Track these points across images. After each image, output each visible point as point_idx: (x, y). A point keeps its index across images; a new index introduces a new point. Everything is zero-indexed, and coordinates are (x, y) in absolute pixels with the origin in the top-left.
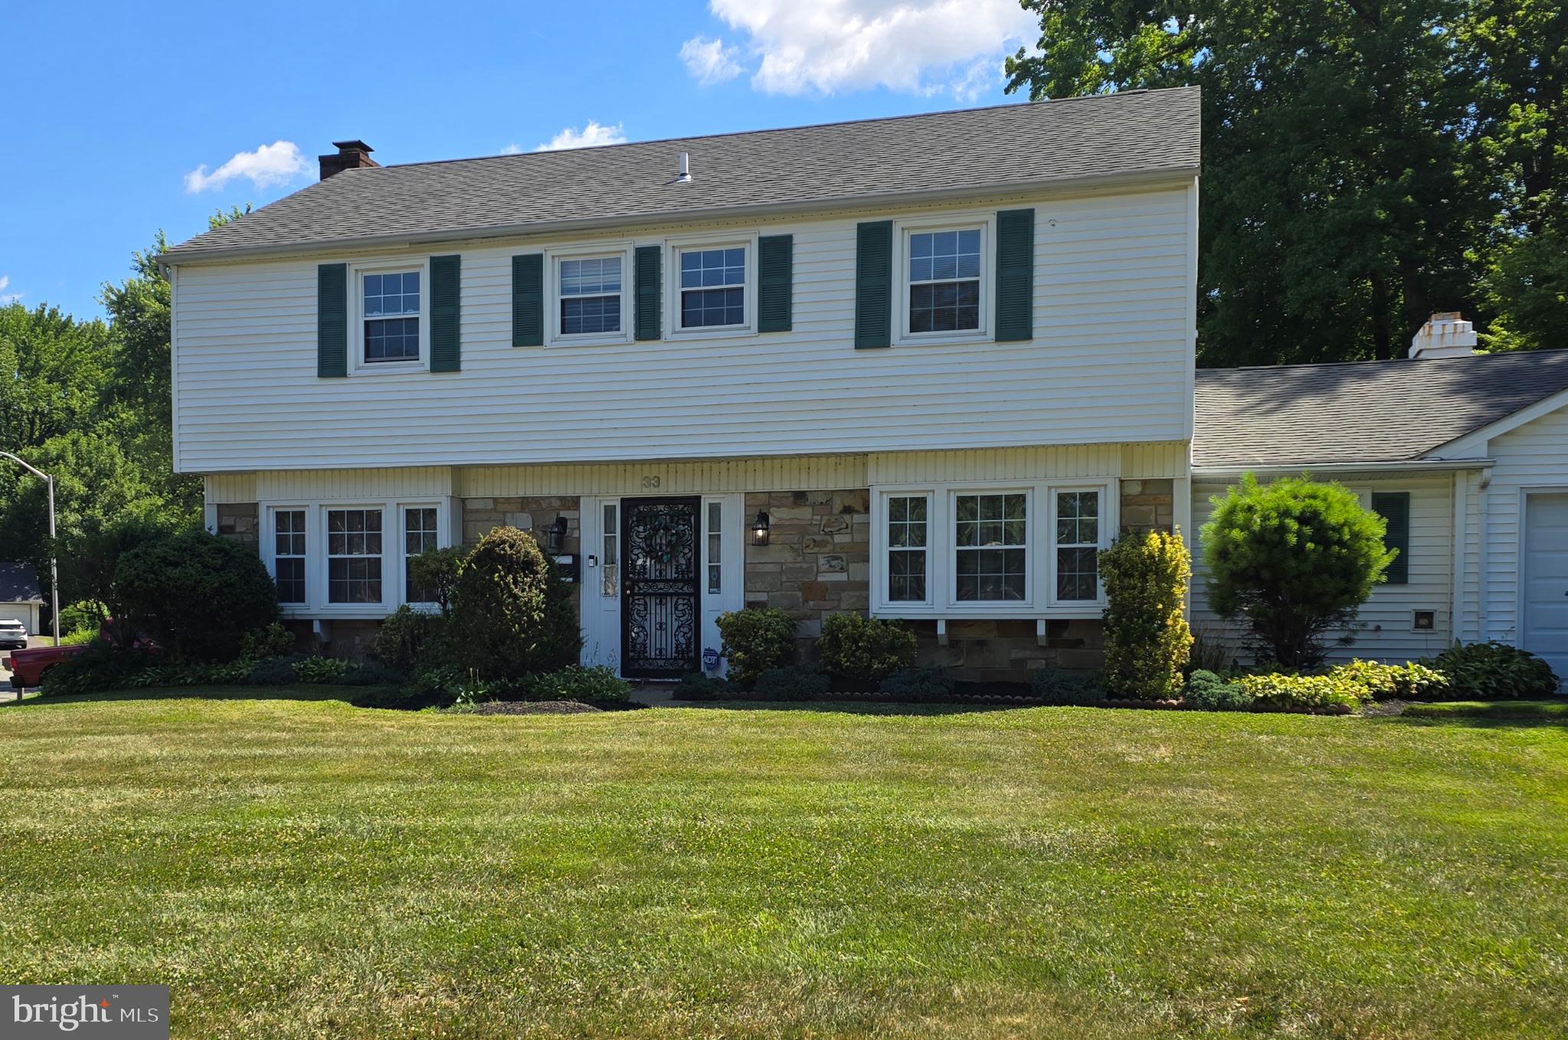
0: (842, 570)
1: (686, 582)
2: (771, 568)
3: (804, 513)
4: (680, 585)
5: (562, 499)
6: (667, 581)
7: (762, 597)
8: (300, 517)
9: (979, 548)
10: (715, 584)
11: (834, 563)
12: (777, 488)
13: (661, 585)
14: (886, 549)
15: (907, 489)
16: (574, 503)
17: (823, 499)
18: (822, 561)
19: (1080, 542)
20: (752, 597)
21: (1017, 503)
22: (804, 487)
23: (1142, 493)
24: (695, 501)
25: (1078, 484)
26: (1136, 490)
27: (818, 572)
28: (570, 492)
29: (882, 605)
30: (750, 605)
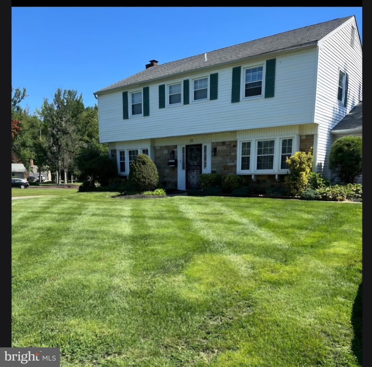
0: (233, 162)
1: (199, 166)
2: (217, 162)
3: (225, 147)
4: (198, 166)
5: (173, 146)
6: (195, 166)
7: (215, 169)
8: (124, 152)
9: (263, 155)
10: (205, 166)
11: (231, 160)
12: (218, 141)
13: (194, 167)
14: (241, 156)
15: (246, 140)
16: (176, 147)
17: (228, 143)
18: (228, 160)
19: (287, 153)
20: (213, 170)
21: (272, 143)
22: (224, 141)
23: (306, 139)
24: (200, 145)
25: (287, 137)
26: (304, 138)
27: (227, 163)
28: (175, 144)
29: (240, 171)
30: (213, 172)
